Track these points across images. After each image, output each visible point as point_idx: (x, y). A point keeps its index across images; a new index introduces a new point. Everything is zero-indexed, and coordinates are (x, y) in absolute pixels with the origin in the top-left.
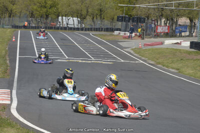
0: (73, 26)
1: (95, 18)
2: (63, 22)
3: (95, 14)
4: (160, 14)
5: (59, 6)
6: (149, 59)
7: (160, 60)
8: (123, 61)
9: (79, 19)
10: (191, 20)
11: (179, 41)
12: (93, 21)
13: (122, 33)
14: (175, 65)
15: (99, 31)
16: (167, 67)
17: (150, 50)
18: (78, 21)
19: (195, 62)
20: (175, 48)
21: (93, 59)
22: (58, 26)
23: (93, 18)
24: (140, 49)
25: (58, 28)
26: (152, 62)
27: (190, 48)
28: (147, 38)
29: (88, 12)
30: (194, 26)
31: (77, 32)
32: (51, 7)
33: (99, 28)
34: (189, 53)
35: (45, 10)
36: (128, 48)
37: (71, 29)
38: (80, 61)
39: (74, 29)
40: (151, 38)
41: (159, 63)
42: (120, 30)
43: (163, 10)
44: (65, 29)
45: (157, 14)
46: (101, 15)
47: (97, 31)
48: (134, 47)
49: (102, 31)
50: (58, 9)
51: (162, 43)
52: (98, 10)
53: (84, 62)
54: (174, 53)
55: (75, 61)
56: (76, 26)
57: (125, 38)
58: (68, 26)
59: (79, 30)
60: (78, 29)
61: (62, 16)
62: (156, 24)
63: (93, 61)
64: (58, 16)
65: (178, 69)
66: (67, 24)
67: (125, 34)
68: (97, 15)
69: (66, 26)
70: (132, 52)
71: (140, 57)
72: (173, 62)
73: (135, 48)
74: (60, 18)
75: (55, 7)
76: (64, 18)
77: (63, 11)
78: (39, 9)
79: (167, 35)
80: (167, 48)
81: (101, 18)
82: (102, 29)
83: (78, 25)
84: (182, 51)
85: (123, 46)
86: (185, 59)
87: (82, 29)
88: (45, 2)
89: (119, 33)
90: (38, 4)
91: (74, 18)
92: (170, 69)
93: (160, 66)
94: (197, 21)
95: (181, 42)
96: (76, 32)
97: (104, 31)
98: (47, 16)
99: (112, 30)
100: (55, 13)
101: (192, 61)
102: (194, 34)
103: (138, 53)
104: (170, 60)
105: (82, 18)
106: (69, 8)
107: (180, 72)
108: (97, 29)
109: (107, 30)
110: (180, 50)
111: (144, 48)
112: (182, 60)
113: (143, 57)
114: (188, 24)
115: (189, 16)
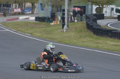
4: (15, 1)
6: (12, 28)
7: (19, 29)
10: (33, 4)
11: (27, 17)
14: (29, 31)
19: (41, 29)
24: (5, 22)
26: (14, 30)
27: (35, 21)
30: (35, 8)
34: (36, 24)
40: (10, 16)
45: (13, 1)
48: (1, 22)
51: (18, 19)
54: (27, 24)
65: (31, 34)
71: (6, 27)
72: (27, 30)
79: (19, 14)
80: (22, 22)
92: (26, 34)
93: (19, 32)
94: (36, 4)
95: (29, 17)
101: (39, 28)
102: (35, 12)
104: (25, 28)
107: (32, 35)
110: (30, 22)
111: (8, 22)
112: (32, 28)
113: (8, 27)
114: (31, 6)
115: (31, 2)
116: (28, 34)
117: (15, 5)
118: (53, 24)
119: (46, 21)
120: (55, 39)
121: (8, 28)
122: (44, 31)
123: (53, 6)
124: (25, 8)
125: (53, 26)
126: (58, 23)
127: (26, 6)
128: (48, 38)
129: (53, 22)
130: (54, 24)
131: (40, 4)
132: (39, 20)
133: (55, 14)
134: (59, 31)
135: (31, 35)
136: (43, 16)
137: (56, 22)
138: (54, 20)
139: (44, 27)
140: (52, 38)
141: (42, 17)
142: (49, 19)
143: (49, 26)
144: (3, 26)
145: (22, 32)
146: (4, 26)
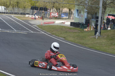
0: (1, 11)
3: (14, 5)
4: (53, 6)
6: (47, 31)
7: (54, 32)
8: (33, 32)
9: (5, 7)
10: (70, 10)
11: (64, 22)
12: (13, 9)
13: (30, 16)
14: (63, 35)
15: (17, 14)
16: (58, 36)
17: (47, 26)
18: (5, 8)
19: (74, 34)
20: (62, 25)
23: (13, 7)
24: (41, 25)
26: (49, 33)
27: (70, 26)
28: (45, 19)
29: (10, 3)
30: (71, 13)
33: (17, 13)
34: (70, 29)
38: (8, 32)
39: (2, 13)
40: (47, 19)
41: (53, 34)
42: (29, 14)
43: (54, 4)
45: (51, 6)
46: (18, 5)
47: (15, 14)
48: (38, 24)
49: (18, 14)
51: (54, 23)
52: (16, 3)
53: (10, 32)
54: (62, 28)
55: (5, 31)
56: (3, 11)
57: (32, 19)
59: (5, 14)
60: (4, 13)
62: (50, 11)
65: (65, 38)
67: (32, 16)
68: (16, 5)
70: (37, 27)
71: (42, 30)
79: (56, 18)
80: (57, 26)
81: (18, 7)
82: (19, 13)
85: (32, 23)
86: (68, 32)
87: (7, 13)
89: (29, 16)
91: (2, 7)
92: (60, 38)
93: (54, 35)
94: (73, 10)
95: (65, 22)
97: (20, 14)
99: (25, 14)
101: (72, 33)
102: (71, 18)
103: (41, 28)
104: (60, 32)
105: (7, 6)
107: (65, 39)
108: (15, 13)
109: (21, 14)
110: (65, 27)
111: (44, 25)
113: (44, 30)
114: (68, 12)
115: (69, 7)
116: (62, 38)
117: (53, 9)
118: (86, 30)
119: (80, 27)
120: (86, 44)
121: (44, 31)
122: (77, 36)
123: (88, 13)
124: (63, 13)
125: (86, 32)
126: (92, 30)
127: (63, 11)
128: (80, 43)
129: (87, 28)
130: (88, 30)
131: (76, 10)
132: (73, 25)
133: (89, 20)
134: (91, 37)
136: (78, 22)
137: (90, 28)
138: (88, 26)
140: (84, 43)
141: (76, 23)
144: (39, 29)
145: (56, 36)
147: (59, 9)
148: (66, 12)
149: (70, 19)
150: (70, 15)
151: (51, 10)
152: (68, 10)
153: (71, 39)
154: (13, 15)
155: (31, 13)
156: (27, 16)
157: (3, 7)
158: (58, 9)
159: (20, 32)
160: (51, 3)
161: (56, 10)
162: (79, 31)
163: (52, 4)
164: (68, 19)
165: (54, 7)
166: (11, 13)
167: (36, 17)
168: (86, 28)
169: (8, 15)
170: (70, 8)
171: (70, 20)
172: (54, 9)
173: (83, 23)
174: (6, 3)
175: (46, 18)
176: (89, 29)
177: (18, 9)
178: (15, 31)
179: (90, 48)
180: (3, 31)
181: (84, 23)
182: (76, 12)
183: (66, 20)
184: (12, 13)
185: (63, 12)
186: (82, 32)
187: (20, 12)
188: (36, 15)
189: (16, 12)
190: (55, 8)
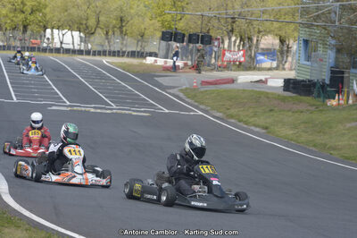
0: (71, 47)
1: (110, 33)
2: (53, 39)
3: (111, 26)
4: (230, 28)
5: (48, 9)
6: (213, 109)
7: (233, 111)
8: (167, 111)
9: (82, 34)
10: (282, 41)
11: (263, 78)
12: (107, 39)
13: (161, 62)
14: (261, 120)
15: (119, 56)
16: (246, 123)
17: (212, 92)
18: (81, 37)
19: (296, 115)
20: (258, 90)
21: (115, 107)
22: (45, 45)
23: (107, 33)
24: (194, 89)
25: (45, 50)
26: (218, 114)
27: (284, 90)
28: (206, 71)
29: (98, 22)
30: (288, 52)
31: (81, 57)
32: (32, 12)
33: (119, 52)
34: (283, 99)
35: (21, 16)
36: (174, 87)
37: (67, 51)
38: (92, 110)
39: (74, 52)
40: (212, 70)
41: (232, 117)
42: (156, 55)
43: (234, 22)
44: (58, 51)
45: (225, 28)
46: (121, 27)
47: (114, 56)
48: (184, 87)
49: (123, 56)
50: (45, 15)
51: (233, 81)
52: (116, 19)
53: (99, 111)
54: (257, 97)
55: (83, 109)
56: (77, 47)
57: (166, 69)
58: (63, 45)
59: (82, 54)
60: (80, 52)
61: (52, 28)
62: (221, 46)
63: (114, 111)
64: (45, 28)
65: (266, 128)
66: (61, 43)
67: (166, 62)
68: (114, 27)
69: (58, 46)
70: (181, 95)
71: (196, 104)
72: (255, 115)
73: (186, 89)
74: (48, 31)
75: (40, 11)
76: (56, 31)
77: (55, 18)
78: (11, 15)
79: (241, 66)
80: (244, 90)
81: (122, 32)
82: (124, 52)
83: (80, 45)
84: (270, 96)
85: (165, 84)
86: (276, 109)
87: (88, 53)
88: (22, 3)
89: (156, 61)
90: (10, 6)
91: (74, 33)
92: (253, 128)
93: (233, 121)
94: (291, 42)
95: (266, 79)
96: (79, 58)
97: (128, 56)
98: (25, 28)
99: (142, 55)
100: (40, 22)
101: (290, 113)
102: (287, 66)
103: (192, 98)
104: (251, 110)
105: (88, 32)
106: (66, 14)
107: (269, 132)
108: (114, 52)
109: (133, 54)
110: (267, 93)
111: (202, 90)
112: (271, 110)
113: (202, 104)
114: (278, 48)
115: (280, 33)
116: (257, 129)
117: (230, 39)
118: (334, 102)
119: (316, 93)
120: (334, 149)
121: (202, 107)
122: (305, 123)
123: (339, 51)
124: (260, 51)
125: (333, 108)
126: (350, 102)
127: (262, 46)
128: (314, 146)
129: (337, 97)
130: (339, 104)
131: (302, 42)
132: (294, 88)
133: (343, 73)
134: (348, 125)
135: (264, 131)
136: (308, 77)
137: (345, 98)
138: (339, 92)
139: (308, 110)
140: (325, 145)
141: (303, 81)
142: (323, 86)
143: (321, 108)
145: (240, 121)
146: (190, 101)
147: (250, 39)
148: (270, 47)
149: (284, 69)
150: (283, 57)
151: (223, 42)
152: (277, 41)
153: (288, 132)
154: (106, 60)
155: (162, 52)
156: (150, 60)
157: (76, 34)
158: (246, 39)
159: (127, 112)
160: (223, 21)
161: (238, 41)
162: (309, 108)
163: (226, 22)
164: (277, 68)
165: (232, 31)
166: (99, 53)
167: (177, 64)
168: (334, 98)
169: (90, 57)
170: (283, 34)
171: (283, 72)
172: (233, 39)
173: (324, 83)
174: (84, 22)
175: (209, 65)
176: (341, 102)
177: (123, 39)
178: (114, 108)
179: (346, 159)
180: (75, 108)
181: (327, 82)
182: (302, 49)
183: (270, 73)
184: (104, 53)
185: (263, 49)
186: (321, 111)
187: (130, 49)
188: (175, 58)
189: (116, 50)
190: (236, 36)
